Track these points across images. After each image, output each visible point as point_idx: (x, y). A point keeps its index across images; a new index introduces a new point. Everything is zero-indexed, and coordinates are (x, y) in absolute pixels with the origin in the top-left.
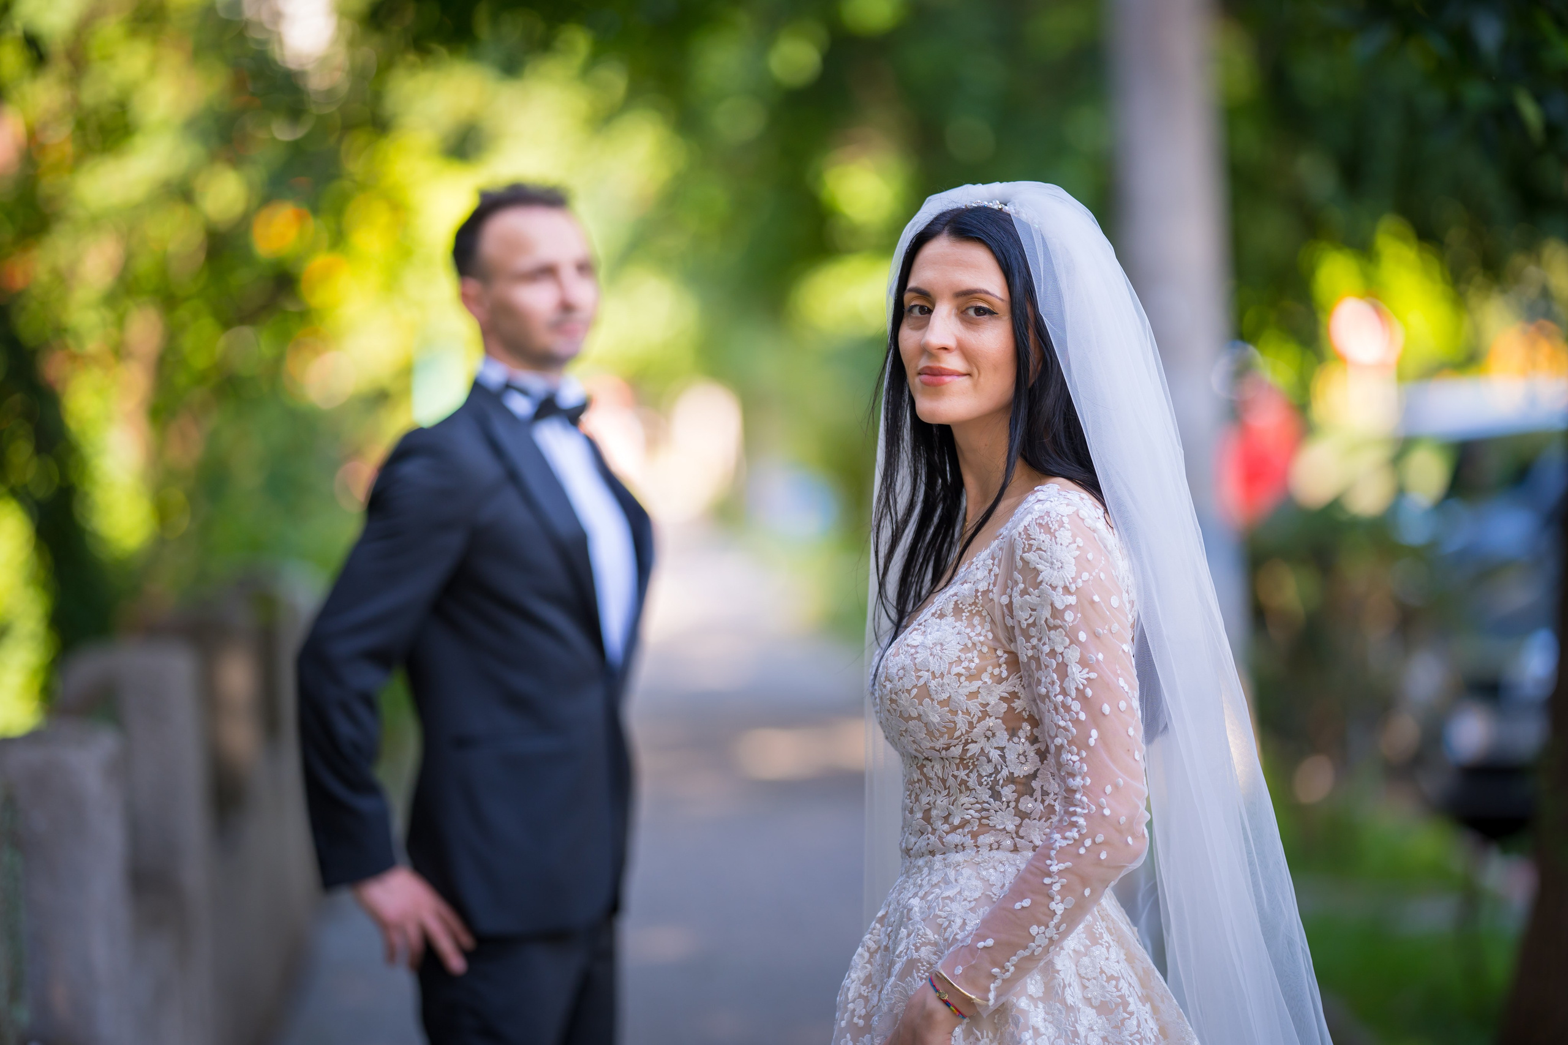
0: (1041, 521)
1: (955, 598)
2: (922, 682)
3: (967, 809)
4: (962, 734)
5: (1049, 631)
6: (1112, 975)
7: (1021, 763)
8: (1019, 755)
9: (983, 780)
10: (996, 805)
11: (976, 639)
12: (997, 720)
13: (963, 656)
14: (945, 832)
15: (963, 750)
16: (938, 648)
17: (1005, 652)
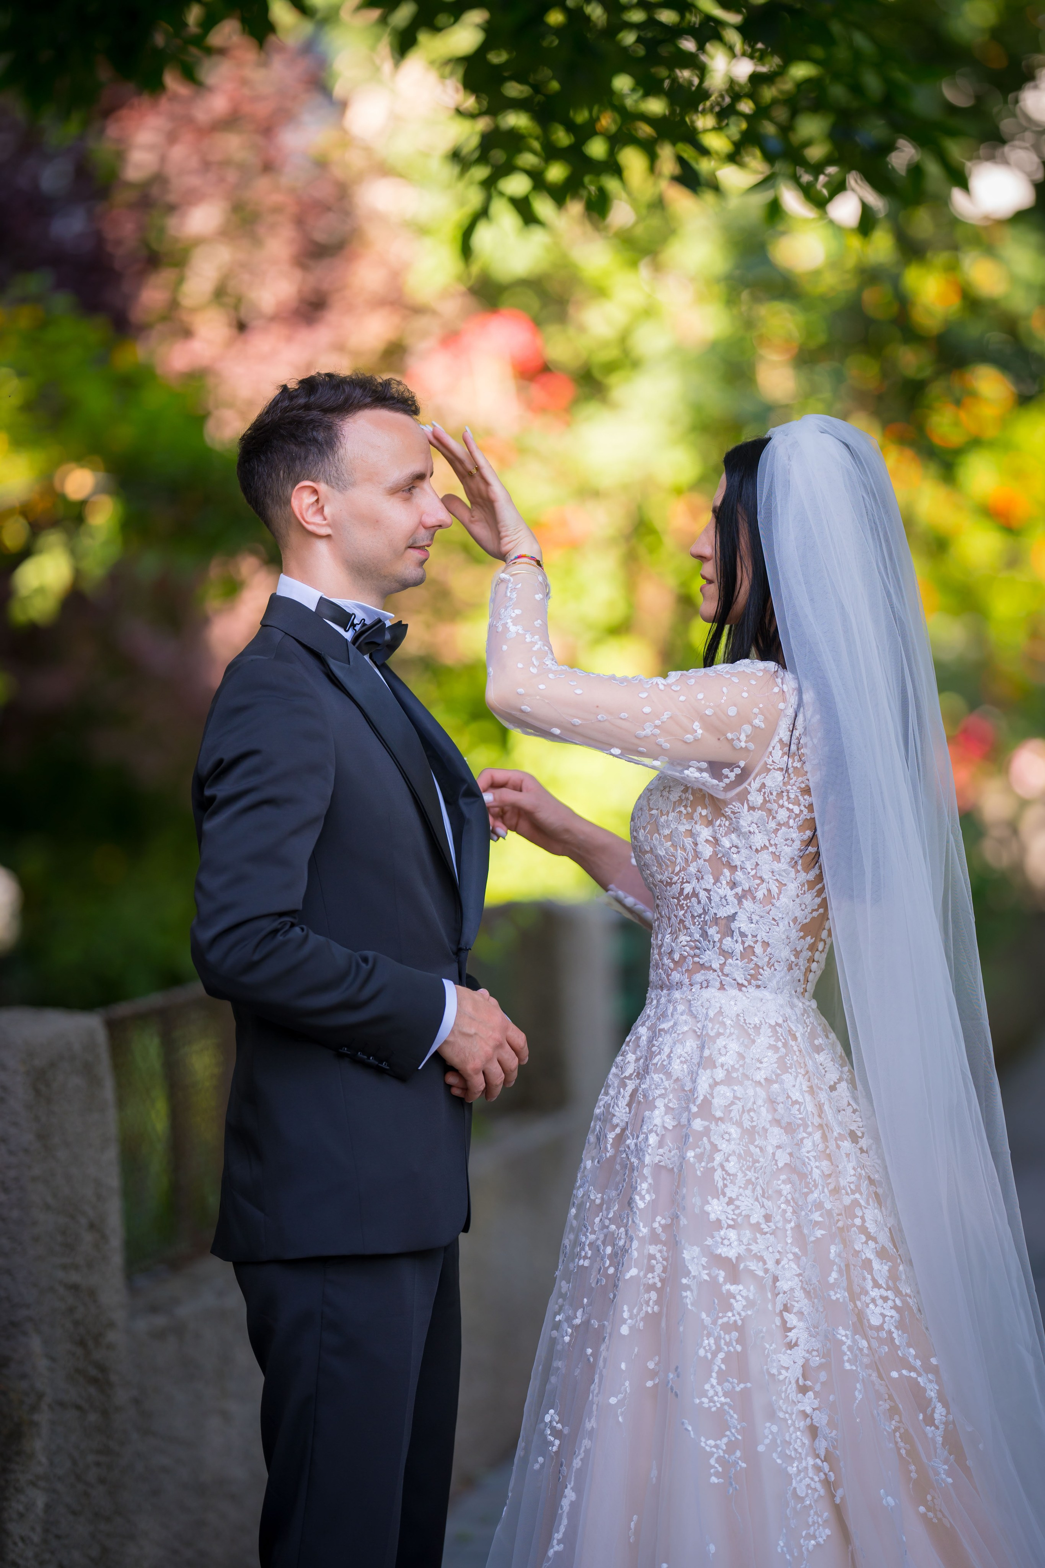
2: (653, 819)
3: (684, 946)
6: (797, 1100)
7: (723, 905)
10: (704, 943)
13: (683, 796)
15: (680, 888)
16: (667, 790)
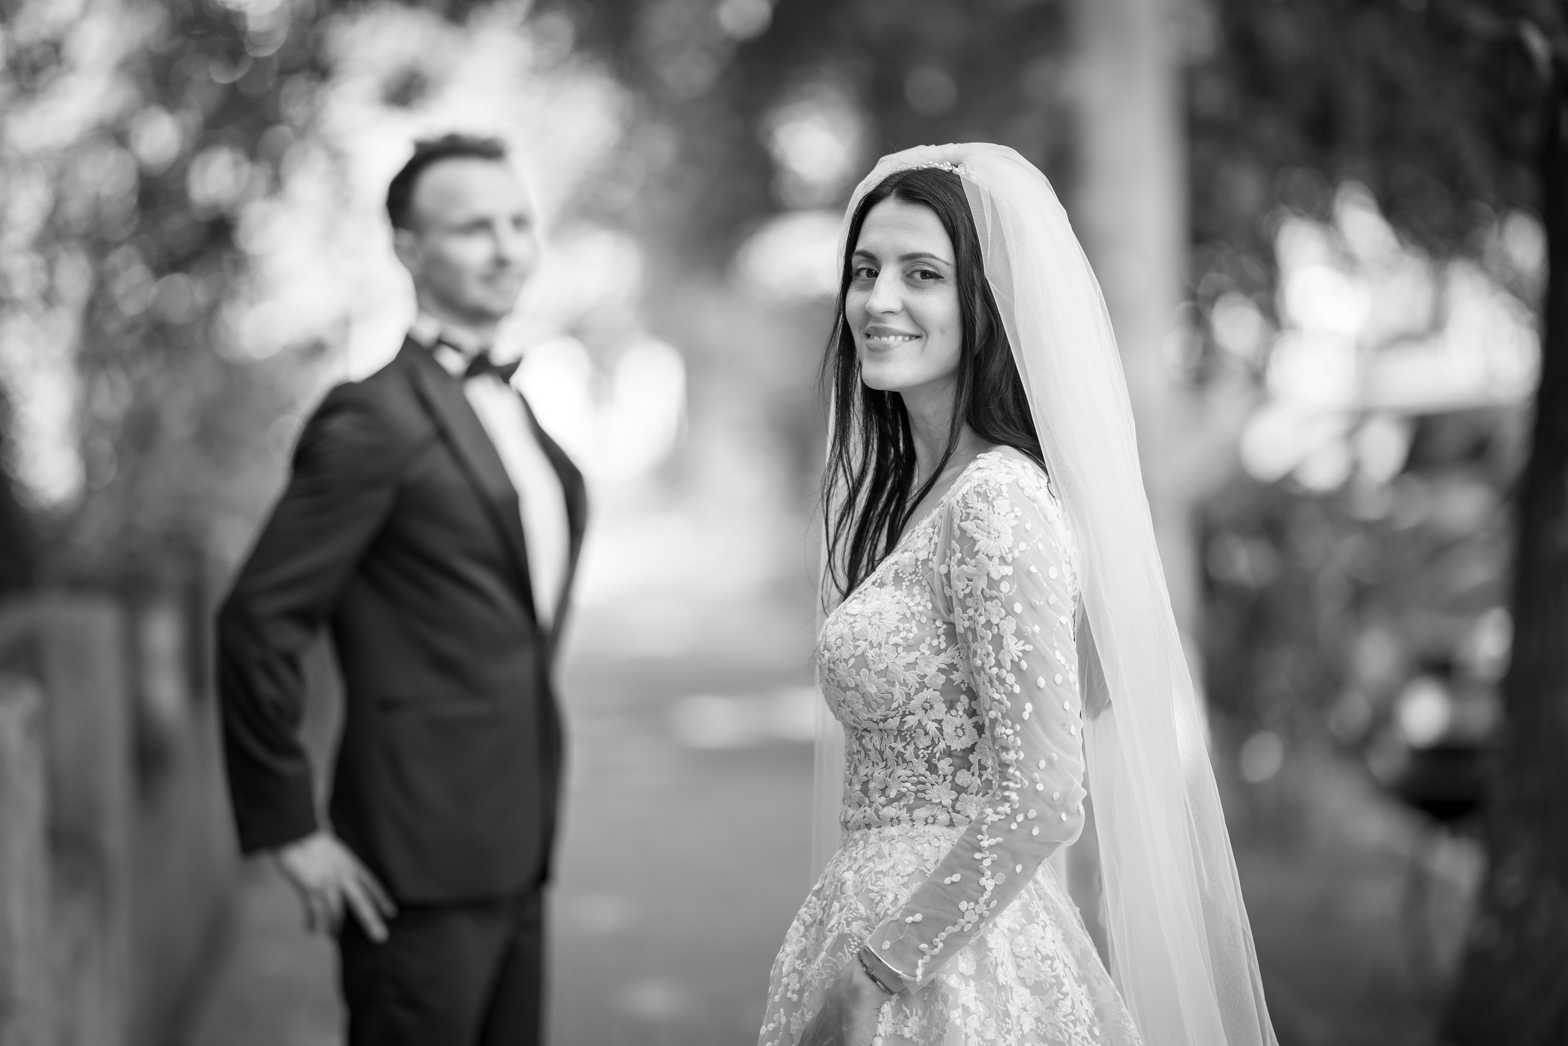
0: (979, 490)
1: (896, 567)
2: (859, 652)
3: (903, 782)
4: (899, 706)
5: (985, 602)
6: (1047, 955)
7: (958, 736)
8: (957, 728)
9: (919, 753)
10: (932, 778)
11: (914, 609)
12: (935, 692)
13: (901, 626)
14: (881, 805)
15: (901, 721)
16: (877, 616)
17: (944, 623)
